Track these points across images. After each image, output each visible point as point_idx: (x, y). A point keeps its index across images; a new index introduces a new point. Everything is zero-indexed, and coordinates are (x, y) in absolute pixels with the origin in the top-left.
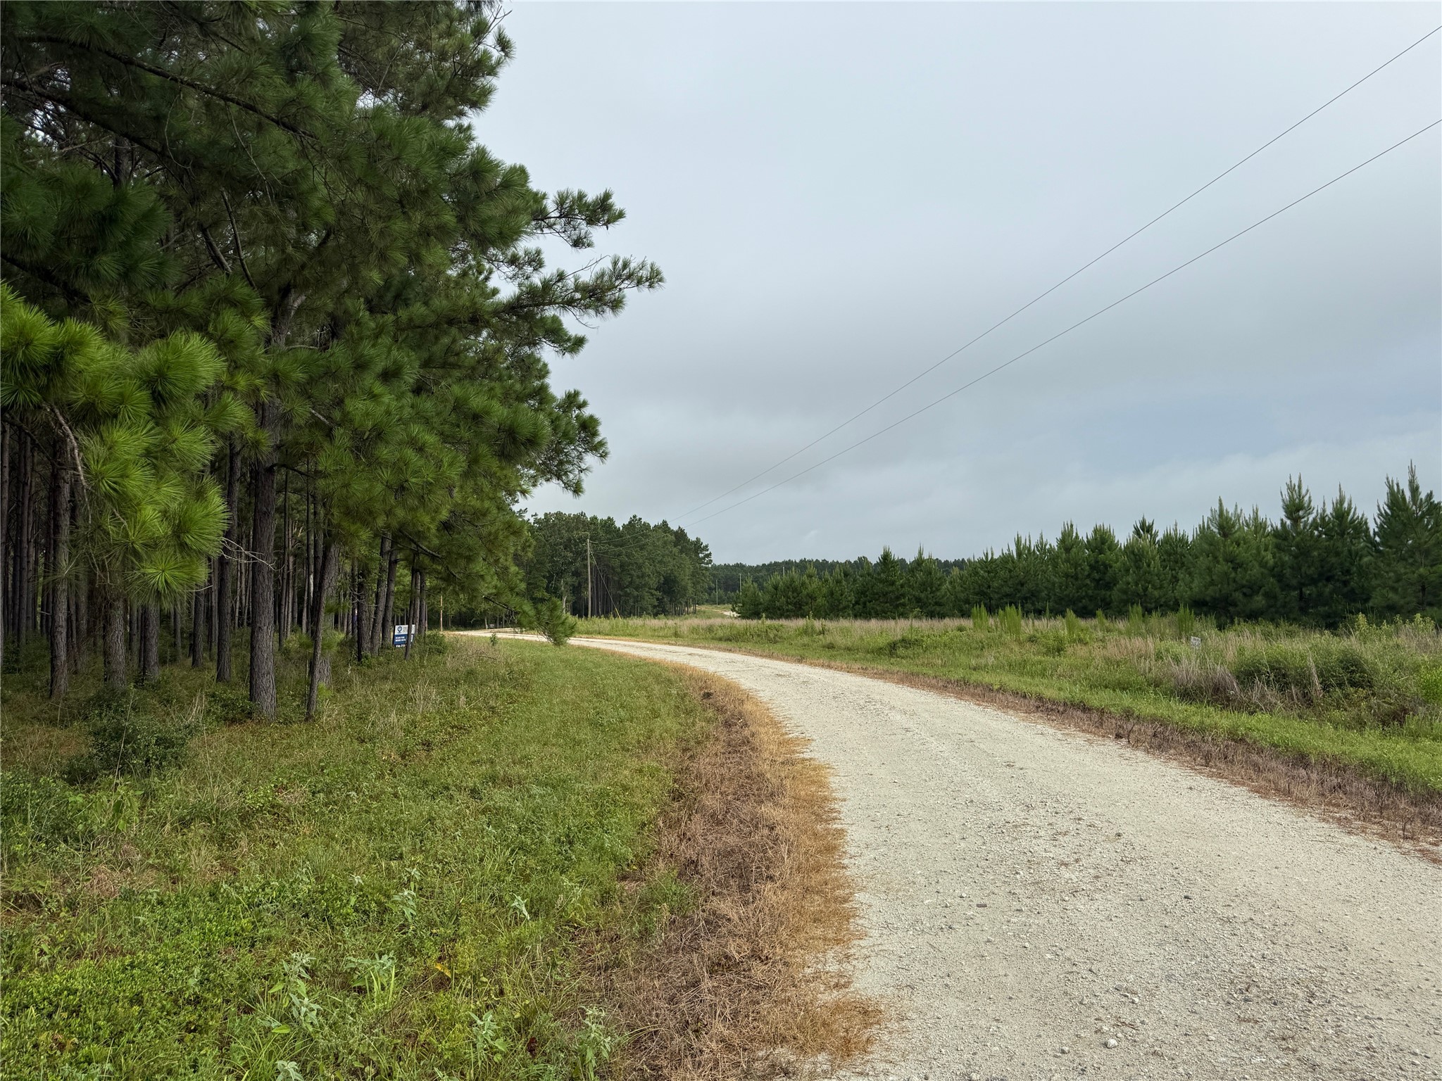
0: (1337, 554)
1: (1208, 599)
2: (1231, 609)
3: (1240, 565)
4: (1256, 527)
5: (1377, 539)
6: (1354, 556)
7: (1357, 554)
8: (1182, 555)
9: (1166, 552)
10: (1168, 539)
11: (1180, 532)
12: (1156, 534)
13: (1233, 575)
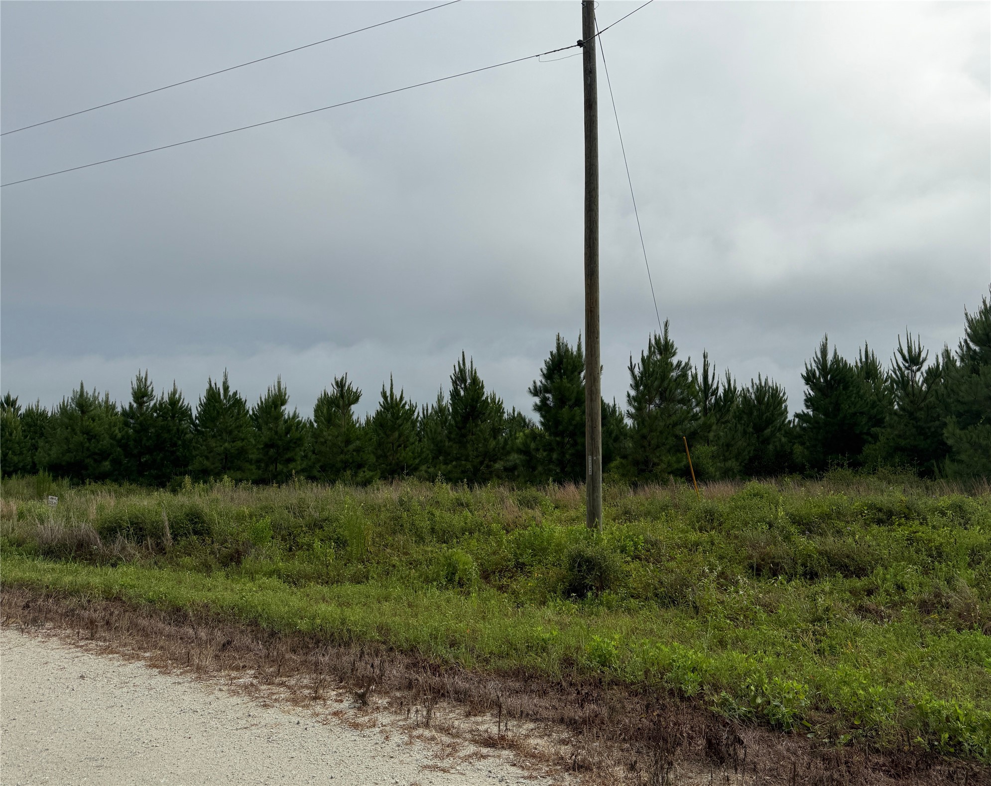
0: (169, 431)
1: (64, 463)
2: (84, 472)
3: (94, 437)
4: (107, 407)
5: (197, 421)
6: (181, 432)
7: (182, 432)
8: (42, 427)
9: (27, 424)
10: (30, 413)
11: (42, 408)
12: (19, 409)
13: (87, 445)
